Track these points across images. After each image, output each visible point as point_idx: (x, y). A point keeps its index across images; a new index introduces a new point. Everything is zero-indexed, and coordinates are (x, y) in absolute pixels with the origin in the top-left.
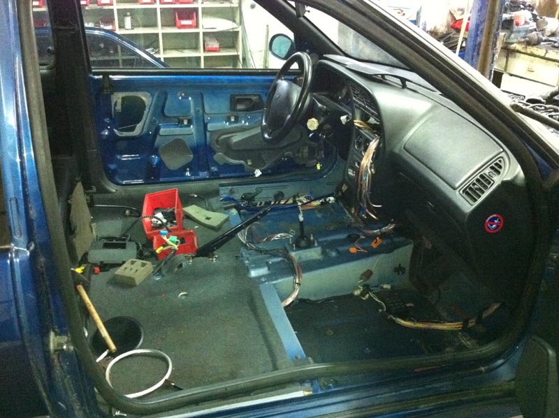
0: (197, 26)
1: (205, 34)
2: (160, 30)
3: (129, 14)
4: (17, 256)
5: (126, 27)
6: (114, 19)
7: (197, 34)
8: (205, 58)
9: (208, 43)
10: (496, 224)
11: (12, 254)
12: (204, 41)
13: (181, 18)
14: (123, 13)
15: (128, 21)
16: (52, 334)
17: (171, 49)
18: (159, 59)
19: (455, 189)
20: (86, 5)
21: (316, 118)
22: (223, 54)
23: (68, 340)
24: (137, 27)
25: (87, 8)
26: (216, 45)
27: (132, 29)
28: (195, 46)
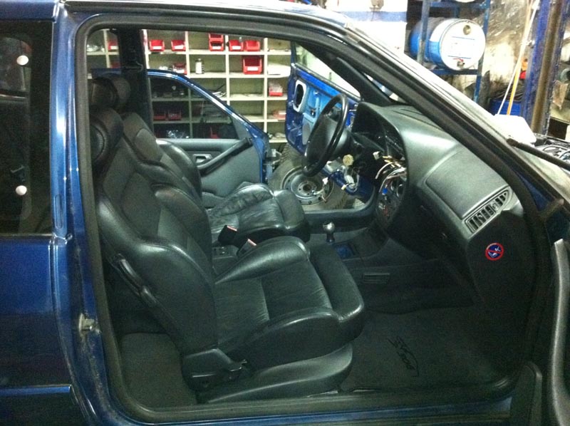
0: (262, 72)
1: (269, 80)
2: (227, 75)
3: (200, 59)
4: (56, 243)
5: (197, 72)
6: (185, 64)
7: (263, 79)
8: (269, 102)
9: (273, 88)
10: (497, 252)
11: (52, 242)
12: (268, 87)
13: (247, 65)
14: (194, 59)
15: (199, 66)
16: (81, 317)
17: (237, 93)
18: (226, 102)
19: (461, 219)
20: (161, 50)
21: (352, 155)
22: (285, 98)
23: (95, 323)
24: (207, 72)
25: (162, 53)
26: (279, 90)
27: (203, 73)
28: (259, 91)
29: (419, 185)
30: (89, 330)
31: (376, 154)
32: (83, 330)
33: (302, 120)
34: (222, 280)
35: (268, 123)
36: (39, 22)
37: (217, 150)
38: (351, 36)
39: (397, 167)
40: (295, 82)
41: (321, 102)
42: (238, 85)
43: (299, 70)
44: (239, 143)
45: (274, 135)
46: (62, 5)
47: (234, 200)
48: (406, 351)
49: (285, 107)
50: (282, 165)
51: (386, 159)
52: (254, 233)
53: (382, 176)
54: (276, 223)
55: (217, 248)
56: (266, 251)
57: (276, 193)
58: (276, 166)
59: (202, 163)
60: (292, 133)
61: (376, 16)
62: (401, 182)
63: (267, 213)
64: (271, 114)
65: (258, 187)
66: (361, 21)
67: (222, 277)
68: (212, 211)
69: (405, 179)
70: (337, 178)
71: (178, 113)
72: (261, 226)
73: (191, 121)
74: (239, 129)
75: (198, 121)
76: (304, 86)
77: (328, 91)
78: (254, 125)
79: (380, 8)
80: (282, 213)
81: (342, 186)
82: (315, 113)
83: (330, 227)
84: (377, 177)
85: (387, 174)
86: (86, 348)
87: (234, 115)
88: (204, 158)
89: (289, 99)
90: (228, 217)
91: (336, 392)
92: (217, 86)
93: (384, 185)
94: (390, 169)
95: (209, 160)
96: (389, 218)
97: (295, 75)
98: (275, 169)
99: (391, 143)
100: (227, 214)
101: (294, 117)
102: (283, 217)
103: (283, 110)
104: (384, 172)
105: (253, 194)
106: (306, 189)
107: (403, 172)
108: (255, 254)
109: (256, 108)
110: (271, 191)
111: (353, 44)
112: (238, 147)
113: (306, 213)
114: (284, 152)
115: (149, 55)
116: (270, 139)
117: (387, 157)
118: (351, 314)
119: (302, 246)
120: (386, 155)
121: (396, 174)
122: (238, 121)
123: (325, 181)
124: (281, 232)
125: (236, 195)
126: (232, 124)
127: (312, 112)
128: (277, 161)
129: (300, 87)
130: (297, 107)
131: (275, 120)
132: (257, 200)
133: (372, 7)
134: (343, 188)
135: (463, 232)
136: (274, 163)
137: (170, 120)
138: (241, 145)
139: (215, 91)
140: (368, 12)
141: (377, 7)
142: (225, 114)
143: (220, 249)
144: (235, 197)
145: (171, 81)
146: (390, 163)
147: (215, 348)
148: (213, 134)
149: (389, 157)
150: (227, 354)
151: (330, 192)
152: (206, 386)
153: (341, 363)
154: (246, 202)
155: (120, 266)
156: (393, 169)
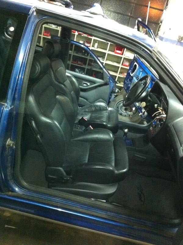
0: (122, 54)
1: (124, 58)
2: (107, 52)
3: (97, 42)
4: (6, 108)
5: (95, 47)
6: (91, 42)
7: (122, 57)
8: (121, 68)
9: (125, 62)
11: (4, 107)
12: (123, 61)
13: (117, 49)
14: (95, 41)
15: (96, 45)
16: (9, 139)
17: (109, 60)
18: (103, 63)
19: (181, 146)
20: (82, 34)
21: (146, 102)
22: (128, 68)
23: (14, 143)
24: (99, 48)
25: (82, 35)
26: (127, 64)
27: (97, 48)
28: (119, 62)
29: (169, 125)
30: (10, 146)
31: (156, 105)
32: (8, 145)
33: (132, 80)
34: (74, 139)
35: (119, 77)
36: (23, 14)
37: (94, 82)
38: (154, 54)
39: (163, 114)
40: (134, 62)
41: (143, 75)
42: (110, 57)
43: (137, 58)
44: (104, 82)
45: (120, 82)
46: (34, 9)
47: (91, 106)
48: (142, 193)
49: (127, 72)
50: (119, 96)
51: (159, 109)
52: (94, 124)
53: (155, 116)
54: (104, 122)
55: (77, 125)
56: (96, 133)
57: (110, 109)
58: (116, 96)
59: (86, 86)
60: (127, 84)
61: (179, 43)
62: (162, 121)
63: (103, 116)
64: (121, 73)
65: (103, 104)
66: (172, 44)
67: (75, 138)
68: (81, 108)
69: (164, 120)
70: (139, 109)
71: (82, 62)
72: (98, 121)
73: (87, 67)
74: (105, 76)
75: (89, 68)
76: (137, 65)
77: (146, 71)
78: (112, 76)
79: (182, 40)
80: (109, 118)
81: (140, 113)
82: (138, 79)
83: (126, 130)
84: (153, 116)
85: (158, 115)
86: (8, 152)
87: (104, 69)
88: (87, 84)
89: (130, 69)
90: (87, 113)
91: (105, 201)
92: (102, 55)
93: (155, 120)
94: (160, 114)
95: (89, 86)
96: (152, 134)
97: (135, 60)
98: (115, 97)
99: (164, 103)
100: (86, 112)
101: (129, 78)
102: (109, 121)
103: (126, 73)
104: (157, 114)
105: (100, 106)
106: (126, 109)
107: (165, 117)
108: (91, 132)
109: (115, 69)
110: (108, 107)
111: (154, 58)
112: (102, 84)
113: (119, 120)
114: (121, 91)
115: (77, 35)
116: (117, 83)
117: (160, 108)
118: (121, 171)
119: (111, 135)
120: (160, 107)
121: (162, 117)
122: (106, 73)
123: (134, 109)
124: (105, 127)
125: (93, 105)
126: (103, 74)
127: (137, 78)
128: (117, 94)
129: (136, 65)
130: (132, 74)
131: (122, 76)
132: (101, 109)
133: (178, 39)
134: (140, 114)
135: (179, 152)
136: (115, 94)
137: (78, 64)
138: (103, 83)
139: (100, 57)
140: (176, 41)
141: (180, 39)
142: (101, 68)
143: (78, 126)
144: (92, 106)
145: (83, 48)
146: (160, 111)
147: (61, 167)
148: (94, 75)
149: (161, 108)
150: (65, 171)
151: (135, 113)
152: (53, 181)
153: (111, 190)
154: (96, 109)
155: (31, 123)
156: (161, 114)
